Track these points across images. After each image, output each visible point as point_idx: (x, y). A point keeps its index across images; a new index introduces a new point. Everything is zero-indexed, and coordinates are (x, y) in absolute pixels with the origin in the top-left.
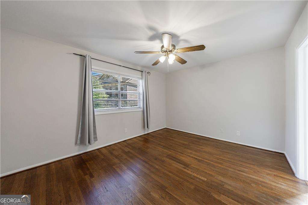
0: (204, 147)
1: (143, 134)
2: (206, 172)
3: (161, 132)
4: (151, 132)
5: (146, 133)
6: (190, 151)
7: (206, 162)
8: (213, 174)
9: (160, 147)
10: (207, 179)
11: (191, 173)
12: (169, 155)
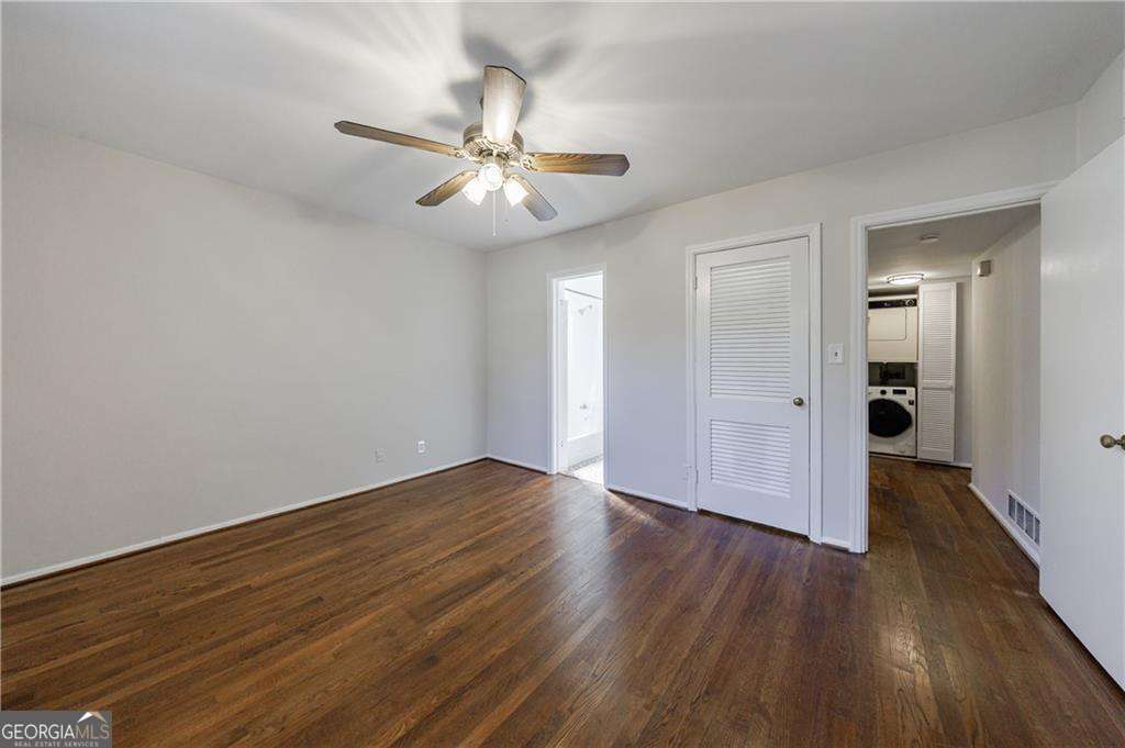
6: (409, 555)
7: (489, 537)
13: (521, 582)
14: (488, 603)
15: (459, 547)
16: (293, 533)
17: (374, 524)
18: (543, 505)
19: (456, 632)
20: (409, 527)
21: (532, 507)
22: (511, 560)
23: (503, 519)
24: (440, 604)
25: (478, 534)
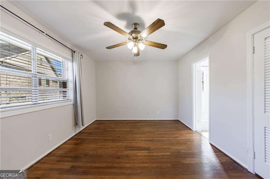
0: (143, 129)
1: (74, 134)
2: (164, 148)
3: (95, 126)
4: (83, 129)
5: (78, 132)
6: (138, 136)
7: (156, 140)
8: (169, 147)
9: (109, 142)
10: (170, 153)
11: (157, 154)
12: (126, 147)
13: (150, 154)
14: (138, 154)
15: (148, 139)
16: (128, 124)
17: (140, 127)
18: (179, 138)
19: (127, 156)
20: (144, 130)
21: (175, 138)
22: (154, 148)
23: (164, 137)
24: (132, 148)
25: (154, 138)
